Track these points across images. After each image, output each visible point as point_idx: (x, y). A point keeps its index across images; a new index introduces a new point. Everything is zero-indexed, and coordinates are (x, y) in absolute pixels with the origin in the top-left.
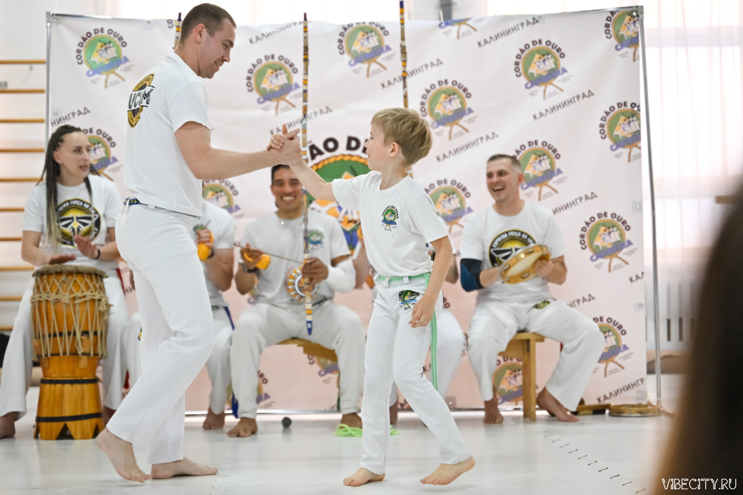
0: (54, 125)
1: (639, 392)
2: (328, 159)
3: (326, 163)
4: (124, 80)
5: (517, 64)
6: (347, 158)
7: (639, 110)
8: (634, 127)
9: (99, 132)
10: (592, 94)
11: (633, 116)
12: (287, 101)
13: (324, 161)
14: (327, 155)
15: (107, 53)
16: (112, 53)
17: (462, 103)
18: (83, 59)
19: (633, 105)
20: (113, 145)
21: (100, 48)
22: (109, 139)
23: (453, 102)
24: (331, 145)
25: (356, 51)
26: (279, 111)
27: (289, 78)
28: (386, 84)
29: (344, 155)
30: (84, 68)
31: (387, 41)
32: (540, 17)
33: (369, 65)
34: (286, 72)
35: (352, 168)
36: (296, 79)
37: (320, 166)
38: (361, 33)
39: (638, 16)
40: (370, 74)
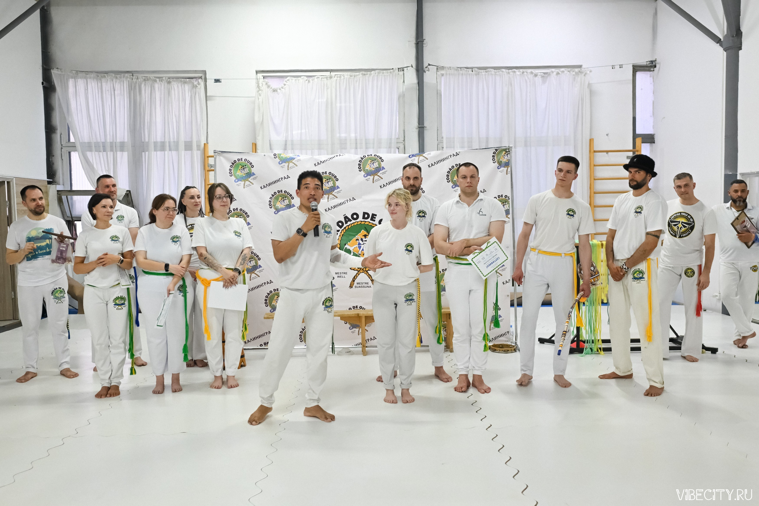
1: (507, 338)
2: (353, 223)
3: (353, 225)
4: (253, 184)
5: (448, 176)
6: (363, 223)
7: (509, 199)
8: (507, 207)
9: (241, 210)
10: (486, 191)
11: (506, 202)
12: (334, 195)
13: (351, 224)
14: (353, 221)
15: (244, 170)
16: (247, 170)
18: (232, 174)
19: (506, 196)
20: (248, 216)
21: (241, 168)
22: (246, 213)
24: (355, 216)
25: (367, 170)
26: (329, 199)
27: (334, 183)
28: (382, 186)
29: (362, 221)
30: (233, 178)
31: (383, 164)
32: (459, 152)
33: (374, 177)
34: (332, 180)
35: (365, 227)
36: (337, 183)
37: (350, 227)
38: (370, 161)
39: (509, 151)
40: (374, 181)
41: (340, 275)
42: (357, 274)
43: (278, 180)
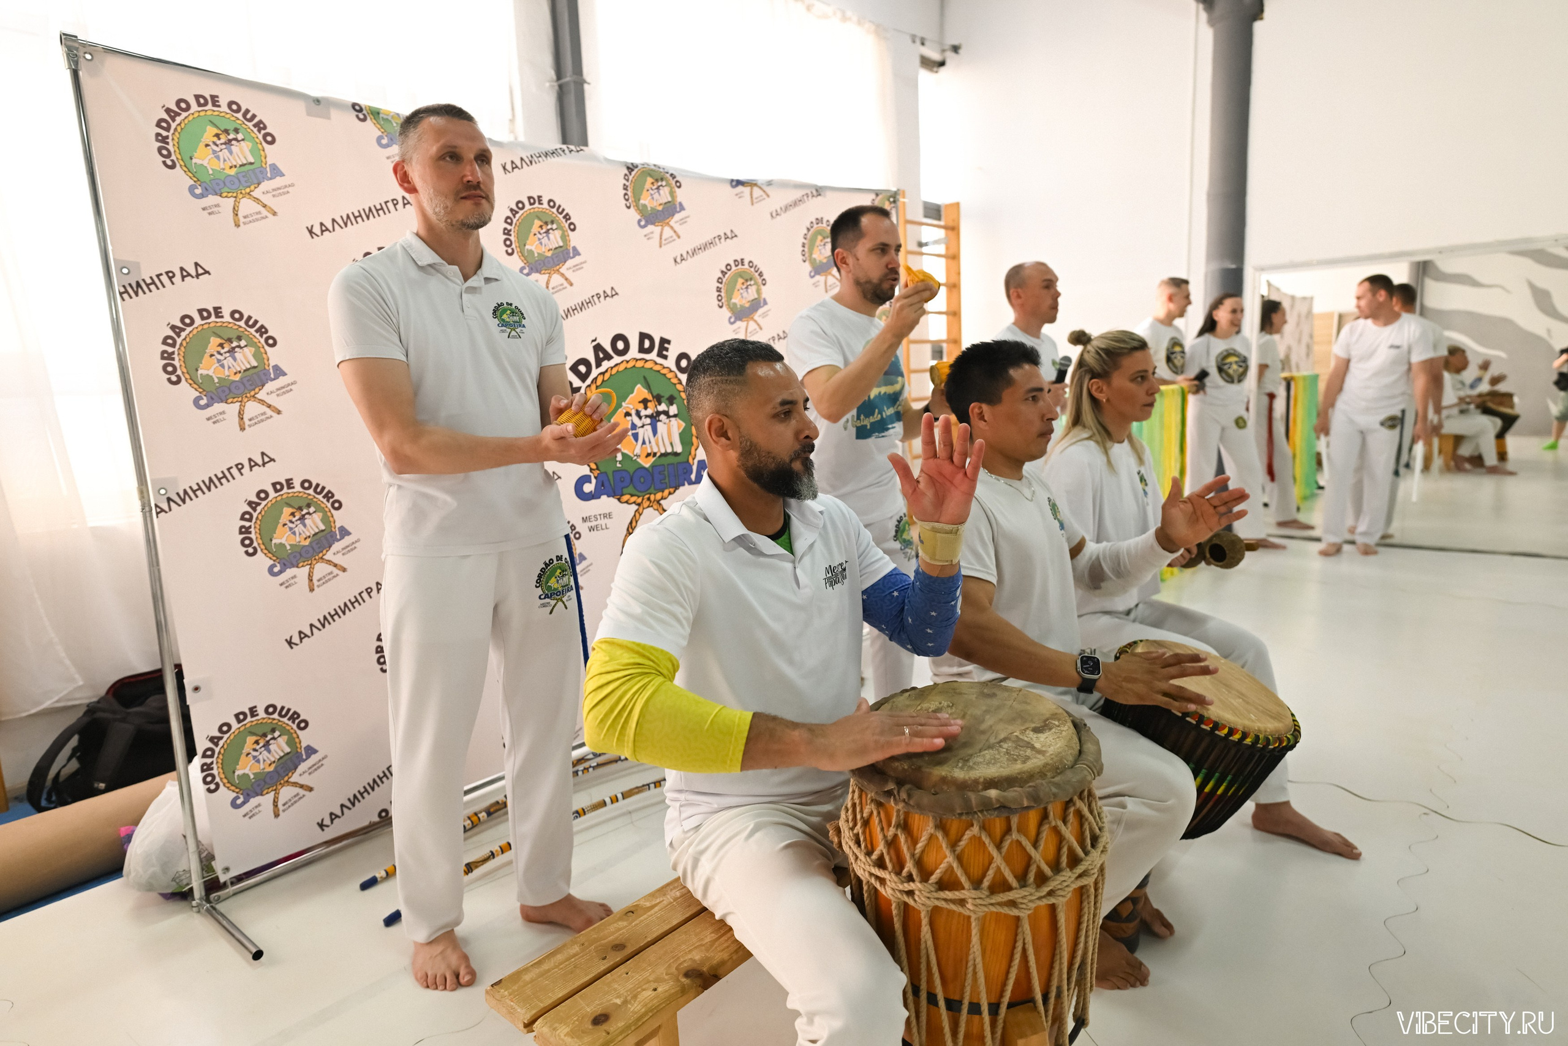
0: (125, 296)
2: (616, 365)
3: (614, 371)
4: (274, 213)
5: (804, 245)
6: (640, 364)
9: (237, 316)
12: (563, 275)
13: (612, 368)
14: (617, 359)
15: (231, 152)
17: (759, 291)
18: (173, 157)
20: (272, 342)
21: (215, 139)
22: (262, 330)
23: (749, 290)
24: (620, 345)
25: (645, 206)
27: (564, 237)
28: (679, 260)
29: (637, 360)
30: (182, 177)
31: (681, 195)
32: (821, 188)
33: (662, 229)
34: (560, 228)
35: (645, 378)
36: (575, 239)
37: (607, 376)
38: (650, 180)
39: (894, 202)
40: (663, 242)
41: (593, 524)
42: (637, 515)
43: (382, 209)
